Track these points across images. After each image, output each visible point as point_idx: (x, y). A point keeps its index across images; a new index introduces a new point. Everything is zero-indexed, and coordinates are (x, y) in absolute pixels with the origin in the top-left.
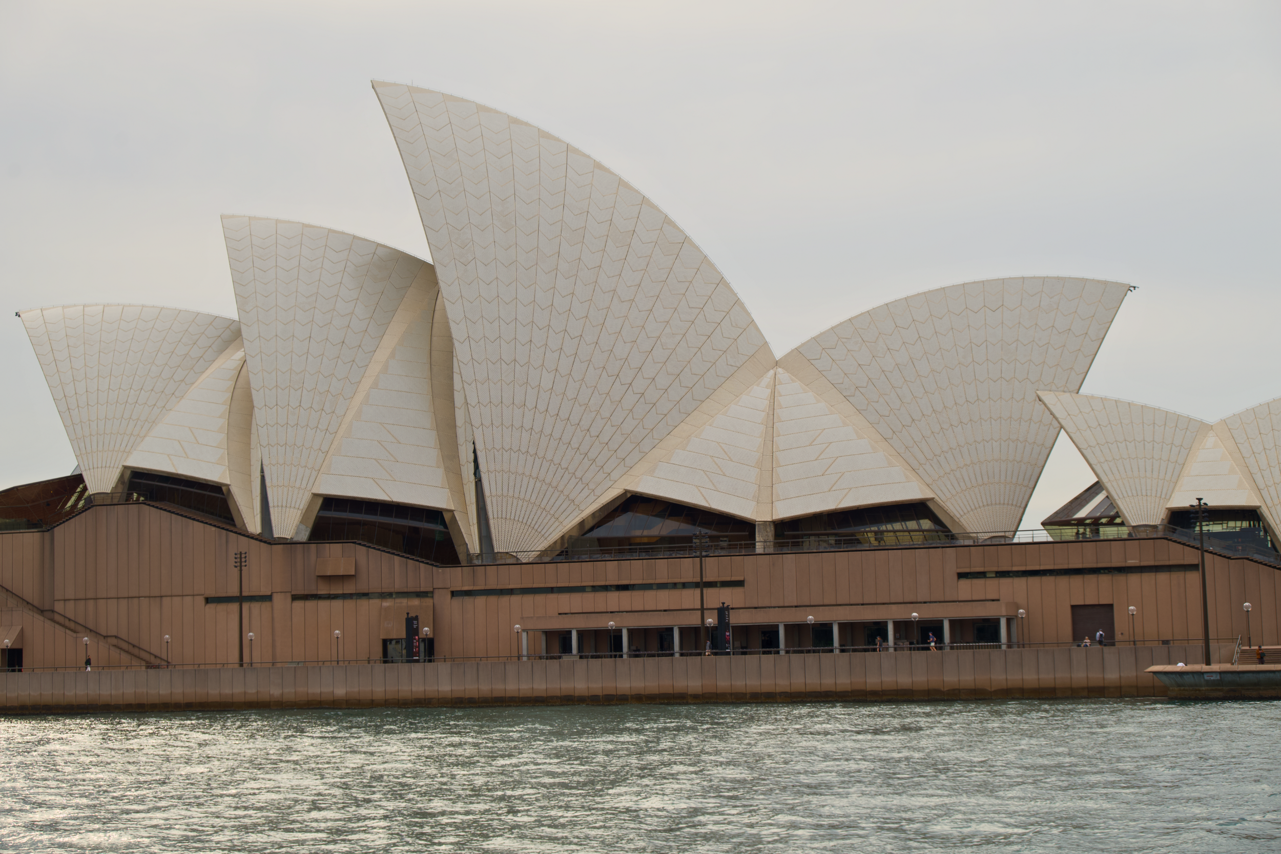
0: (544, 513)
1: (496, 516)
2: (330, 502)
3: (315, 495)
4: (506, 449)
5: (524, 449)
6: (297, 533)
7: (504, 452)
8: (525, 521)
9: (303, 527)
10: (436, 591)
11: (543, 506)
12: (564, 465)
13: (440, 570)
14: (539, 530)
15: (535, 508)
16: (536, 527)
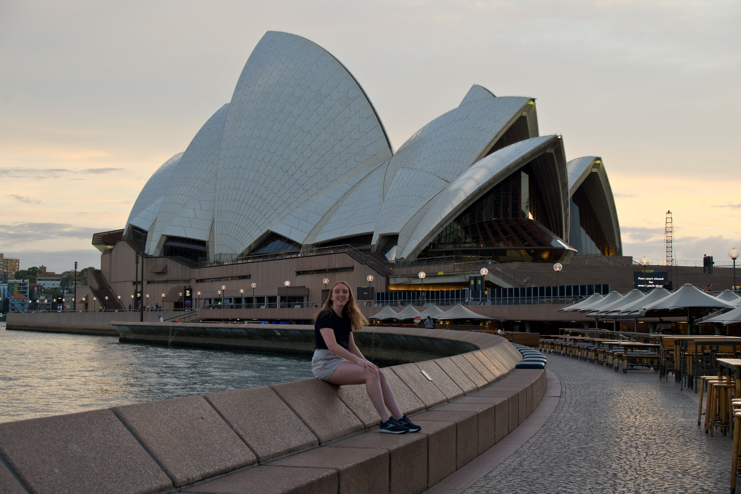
0: (238, 242)
1: (217, 244)
2: (170, 238)
3: (163, 235)
4: (226, 211)
5: (234, 211)
6: (155, 253)
7: (225, 212)
8: (229, 246)
9: (157, 250)
10: (191, 279)
11: (237, 238)
12: (250, 218)
13: (193, 270)
14: (234, 250)
15: (234, 239)
16: (233, 249)
